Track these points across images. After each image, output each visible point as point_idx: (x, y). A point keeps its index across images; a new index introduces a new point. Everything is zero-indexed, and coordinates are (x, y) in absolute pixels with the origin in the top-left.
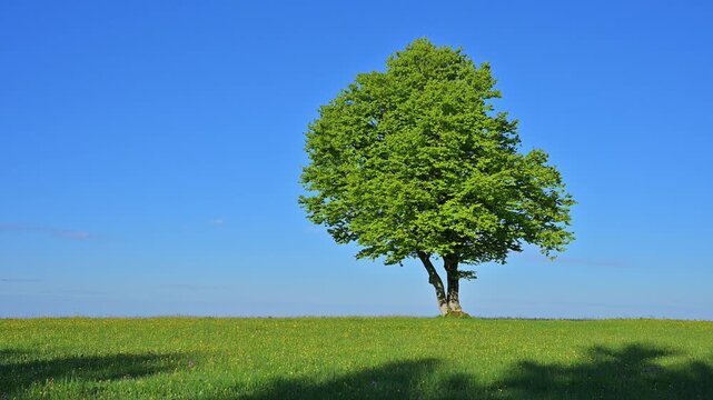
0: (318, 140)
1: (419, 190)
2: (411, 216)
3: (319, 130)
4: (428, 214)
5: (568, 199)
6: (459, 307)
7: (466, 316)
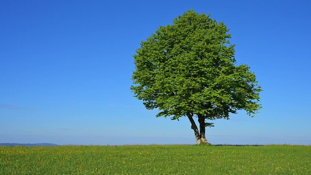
0: (141, 58)
1: (194, 82)
2: (188, 96)
3: (141, 53)
4: (198, 94)
5: (259, 88)
6: (206, 140)
7: (210, 145)
